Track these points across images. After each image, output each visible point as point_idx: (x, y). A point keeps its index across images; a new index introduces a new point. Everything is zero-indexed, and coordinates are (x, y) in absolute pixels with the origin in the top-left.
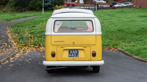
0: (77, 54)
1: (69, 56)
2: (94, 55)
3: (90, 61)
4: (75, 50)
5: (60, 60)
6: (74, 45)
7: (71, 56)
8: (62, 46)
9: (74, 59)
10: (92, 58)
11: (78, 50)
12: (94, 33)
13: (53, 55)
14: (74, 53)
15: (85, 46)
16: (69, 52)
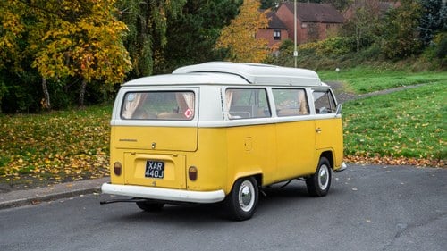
0: (160, 173)
1: (146, 176)
2: (193, 176)
3: (186, 189)
4: (157, 161)
5: (129, 182)
6: (153, 149)
7: (150, 176)
8: (133, 151)
9: (154, 183)
10: (190, 183)
11: (163, 163)
12: (193, 123)
13: (118, 171)
14: (155, 169)
15: (175, 153)
16: (148, 165)
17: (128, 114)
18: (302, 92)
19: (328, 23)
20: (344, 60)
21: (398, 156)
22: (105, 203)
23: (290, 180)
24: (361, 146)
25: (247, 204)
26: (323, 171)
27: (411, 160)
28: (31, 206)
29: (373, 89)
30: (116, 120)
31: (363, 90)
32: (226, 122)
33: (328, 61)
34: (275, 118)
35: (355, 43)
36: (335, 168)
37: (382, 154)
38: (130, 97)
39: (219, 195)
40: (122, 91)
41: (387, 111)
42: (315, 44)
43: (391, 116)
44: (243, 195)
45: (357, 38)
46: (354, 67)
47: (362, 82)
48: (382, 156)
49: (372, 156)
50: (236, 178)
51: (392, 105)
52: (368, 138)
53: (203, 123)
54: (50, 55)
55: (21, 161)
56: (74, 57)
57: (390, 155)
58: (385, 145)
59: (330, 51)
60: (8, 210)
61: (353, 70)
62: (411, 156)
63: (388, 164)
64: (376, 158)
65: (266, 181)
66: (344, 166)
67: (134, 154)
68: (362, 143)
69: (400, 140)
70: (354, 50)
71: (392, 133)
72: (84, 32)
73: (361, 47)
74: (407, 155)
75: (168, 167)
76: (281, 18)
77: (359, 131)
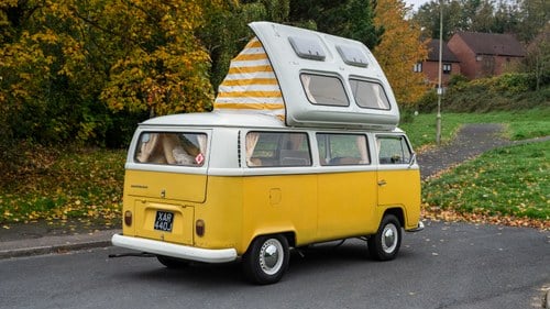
0: (169, 226)
1: (155, 228)
2: (200, 231)
3: (193, 246)
4: (167, 212)
5: (139, 235)
6: (163, 198)
7: (159, 229)
8: (144, 199)
9: (163, 237)
10: (197, 238)
11: (172, 214)
12: (203, 170)
13: (129, 221)
14: (164, 220)
15: (183, 204)
16: (158, 216)
17: (143, 157)
18: (364, 138)
19: (508, 57)
20: (519, 100)
21: (521, 216)
22: (114, 256)
23: (344, 239)
24: (483, 202)
25: (271, 265)
26: (389, 232)
27: (535, 222)
28: (55, 254)
29: (534, 134)
30: (130, 164)
31: (520, 136)
32: (244, 170)
33: (502, 100)
34: (317, 167)
35: (534, 80)
36: (407, 228)
37: (504, 212)
38: (146, 137)
39: (229, 254)
40: (139, 130)
41: (531, 161)
42: (489, 80)
43: (533, 168)
44: (267, 255)
45: (537, 75)
46: (531, 108)
47: (526, 127)
48: (503, 215)
49: (491, 214)
50: (256, 234)
51: (542, 155)
52: (495, 193)
53: (213, 170)
54: (120, 86)
55: (78, 202)
56: (143, 90)
57: (512, 215)
58: (510, 201)
59: (505, 89)
60: (27, 258)
61: (530, 111)
62: (536, 217)
63: (508, 224)
64: (496, 217)
65: (301, 240)
66: (422, 225)
67: (144, 202)
68: (485, 199)
69: (529, 197)
70: (534, 89)
71: (524, 188)
72: (160, 62)
73: (541, 85)
74: (532, 215)
75: (177, 219)
76: (453, 50)
77: (488, 184)
